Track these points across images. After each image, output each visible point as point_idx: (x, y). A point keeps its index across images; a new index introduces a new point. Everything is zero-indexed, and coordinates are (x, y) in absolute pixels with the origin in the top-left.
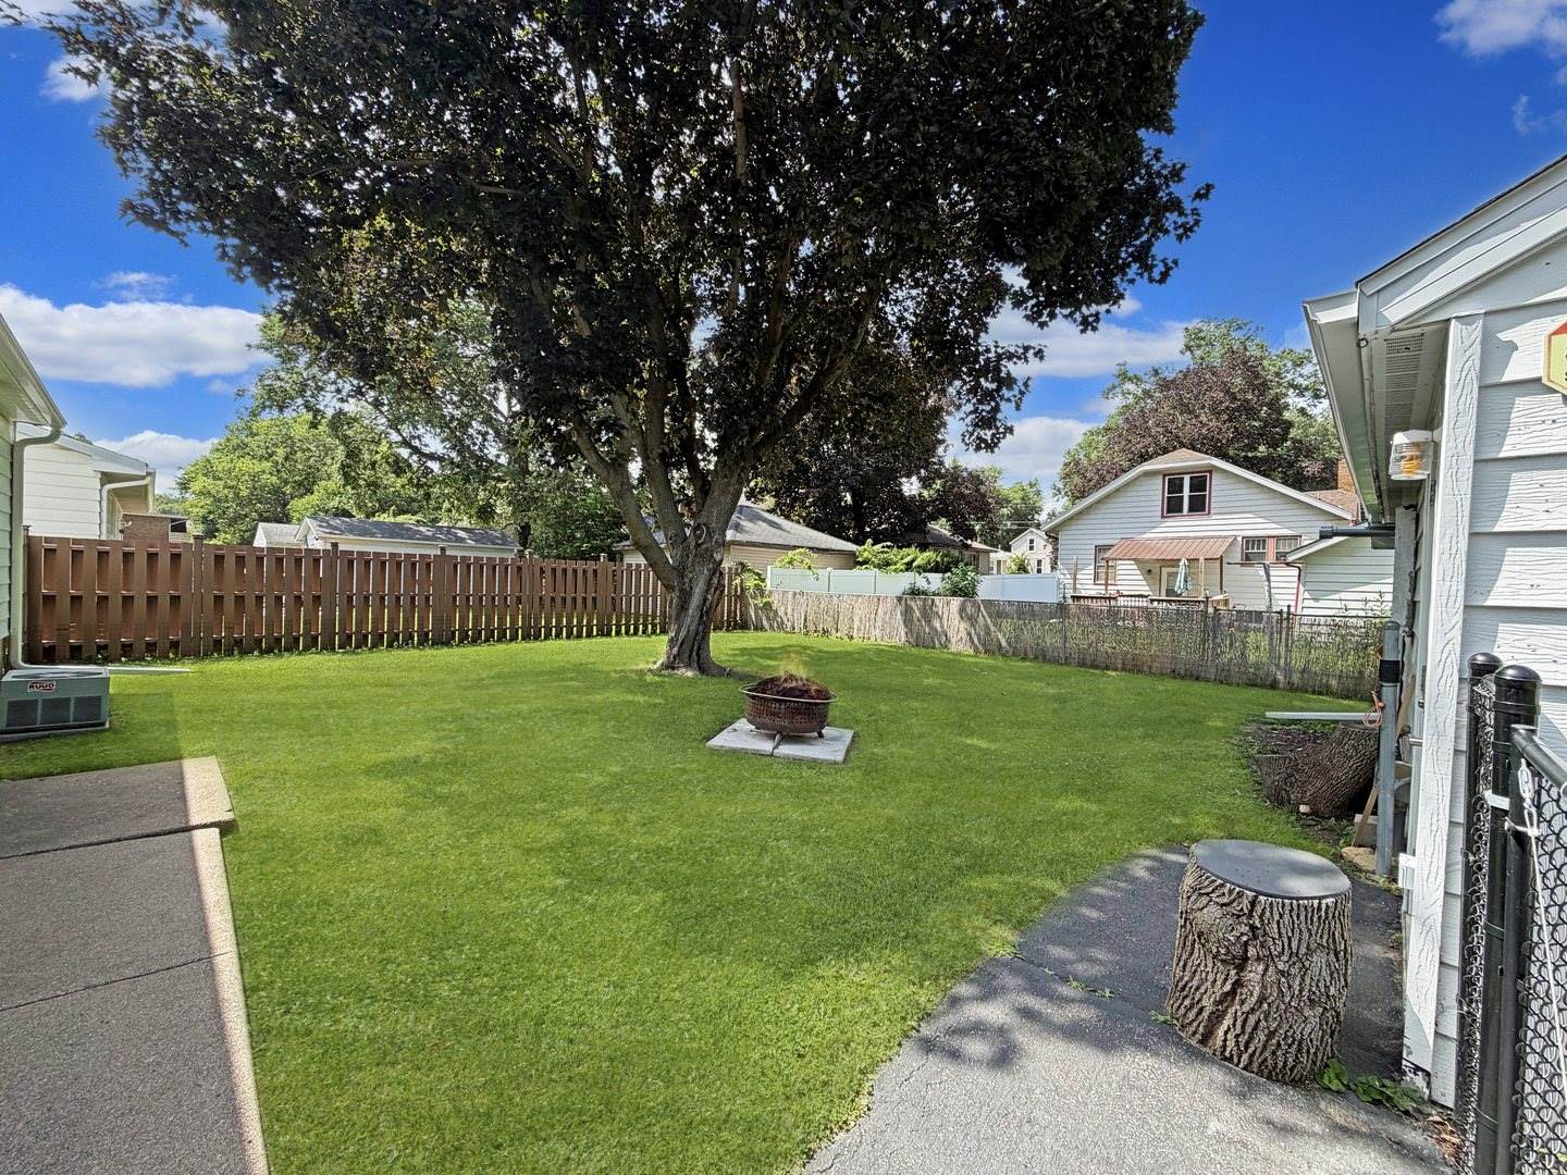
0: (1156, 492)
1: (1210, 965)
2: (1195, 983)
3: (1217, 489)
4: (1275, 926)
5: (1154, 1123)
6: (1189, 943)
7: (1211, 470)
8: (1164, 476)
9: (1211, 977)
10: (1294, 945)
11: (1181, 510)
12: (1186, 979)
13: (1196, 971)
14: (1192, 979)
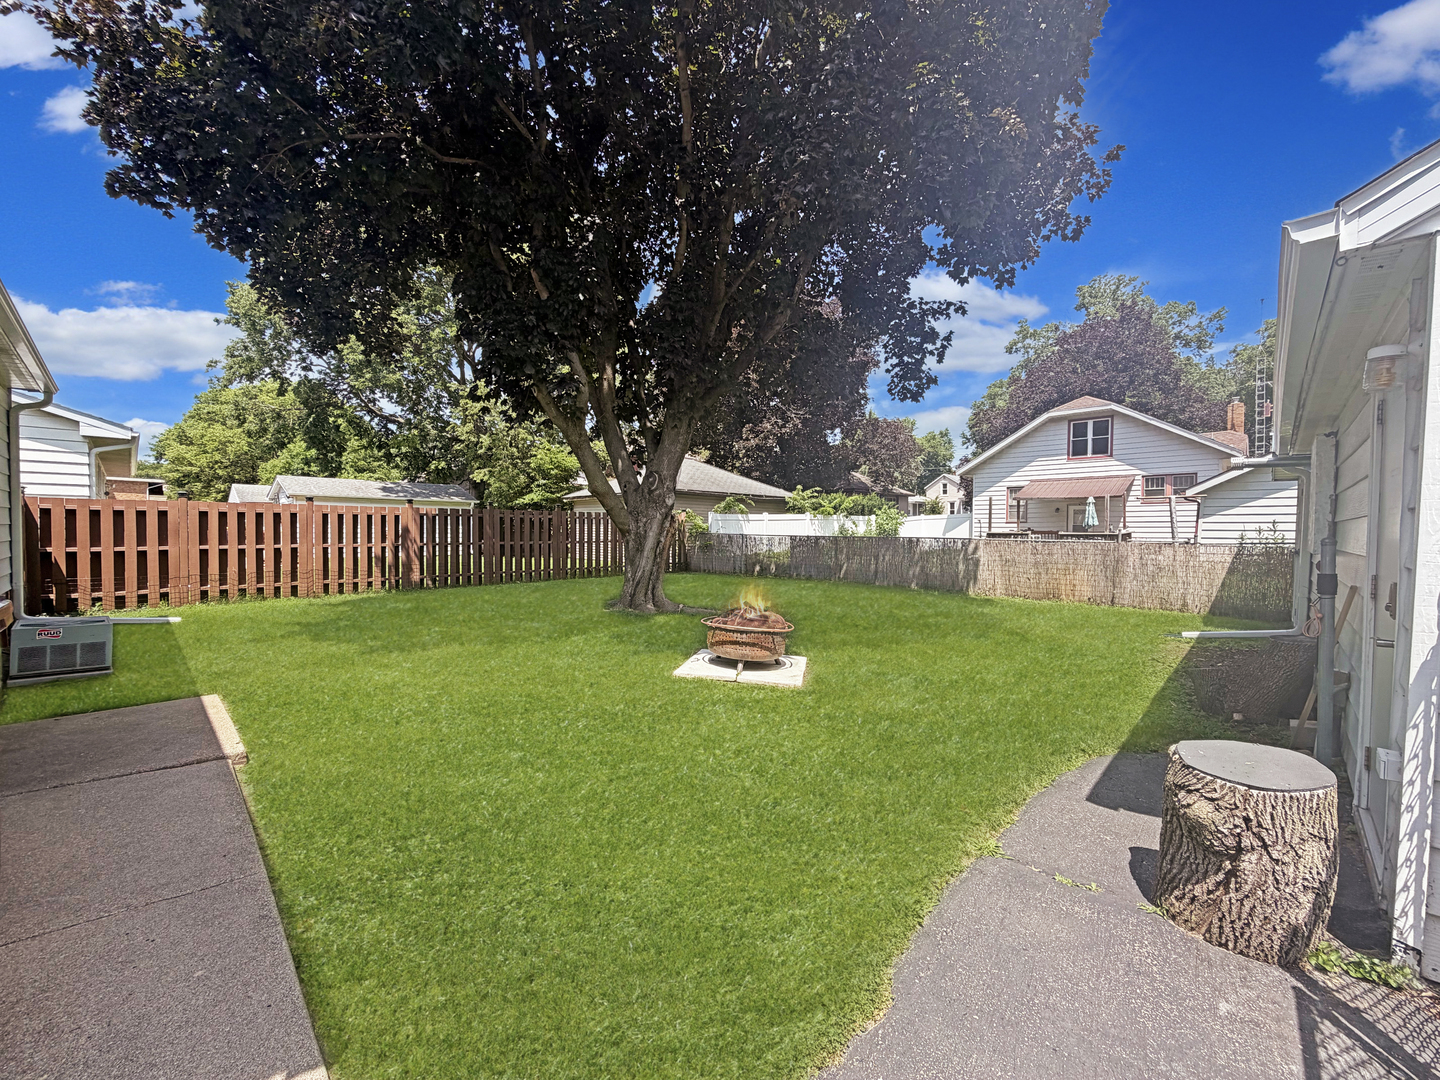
0: (1062, 436)
1: (1200, 857)
2: (1185, 874)
3: (1119, 434)
4: (1269, 817)
5: (1167, 1007)
6: (1176, 838)
7: (1113, 414)
8: (1070, 422)
9: (1201, 869)
10: (1287, 837)
11: (1086, 453)
12: (1174, 871)
13: (1185, 863)
14: (1180, 872)
